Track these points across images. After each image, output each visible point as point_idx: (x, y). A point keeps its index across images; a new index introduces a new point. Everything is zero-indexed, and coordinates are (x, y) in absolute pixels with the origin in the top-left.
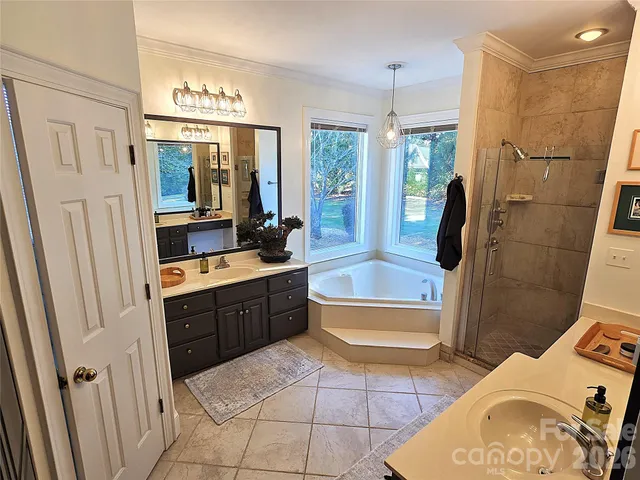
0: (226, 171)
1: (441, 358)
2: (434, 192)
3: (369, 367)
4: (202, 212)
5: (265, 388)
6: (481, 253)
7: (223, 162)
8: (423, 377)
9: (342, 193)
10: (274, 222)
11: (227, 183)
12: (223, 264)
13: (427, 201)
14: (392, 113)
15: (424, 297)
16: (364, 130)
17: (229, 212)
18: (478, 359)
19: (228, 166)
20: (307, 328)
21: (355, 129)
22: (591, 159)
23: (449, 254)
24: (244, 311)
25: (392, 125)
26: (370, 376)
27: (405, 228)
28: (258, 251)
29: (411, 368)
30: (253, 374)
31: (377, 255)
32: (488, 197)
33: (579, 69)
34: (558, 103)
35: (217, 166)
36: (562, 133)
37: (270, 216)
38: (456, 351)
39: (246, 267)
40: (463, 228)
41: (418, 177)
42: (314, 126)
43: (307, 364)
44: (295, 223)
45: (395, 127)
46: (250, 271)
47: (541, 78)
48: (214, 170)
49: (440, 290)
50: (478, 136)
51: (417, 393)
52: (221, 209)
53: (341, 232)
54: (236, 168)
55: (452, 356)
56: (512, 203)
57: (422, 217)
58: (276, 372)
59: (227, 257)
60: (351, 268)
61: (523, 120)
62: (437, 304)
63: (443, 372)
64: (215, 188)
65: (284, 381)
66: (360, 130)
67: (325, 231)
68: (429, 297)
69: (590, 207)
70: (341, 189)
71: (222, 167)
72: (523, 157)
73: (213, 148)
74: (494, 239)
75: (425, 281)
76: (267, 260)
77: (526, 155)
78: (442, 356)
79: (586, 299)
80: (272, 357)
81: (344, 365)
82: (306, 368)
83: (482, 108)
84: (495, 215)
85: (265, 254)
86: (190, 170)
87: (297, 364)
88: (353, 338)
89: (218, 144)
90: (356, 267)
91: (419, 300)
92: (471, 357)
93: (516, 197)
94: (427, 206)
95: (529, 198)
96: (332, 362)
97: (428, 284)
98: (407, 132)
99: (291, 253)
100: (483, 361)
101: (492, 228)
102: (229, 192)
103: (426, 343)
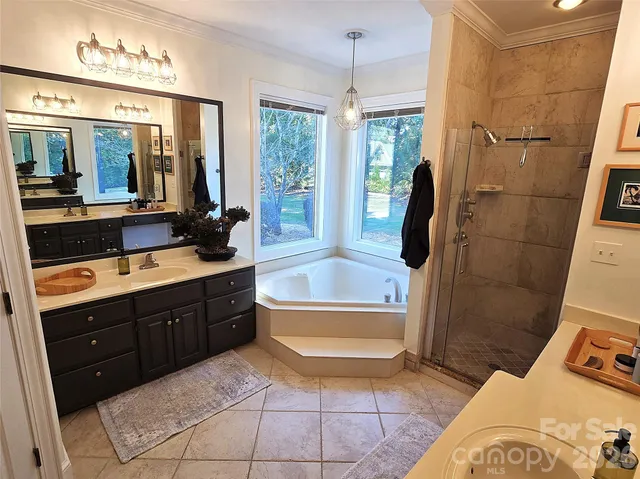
0: (169, 158)
1: (406, 367)
2: (398, 188)
3: (325, 381)
4: (141, 203)
5: (194, 412)
6: (450, 248)
7: (167, 148)
8: (386, 391)
9: (306, 188)
10: (216, 214)
11: (170, 171)
12: (149, 264)
13: (391, 198)
14: (352, 90)
15: (387, 298)
16: (322, 113)
17: (174, 204)
18: (447, 368)
19: (171, 152)
20: (255, 337)
21: (311, 111)
22: (565, 145)
23: (415, 250)
24: (173, 320)
25: (351, 104)
26: (325, 393)
27: (367, 225)
28: (195, 247)
29: (373, 380)
30: (184, 395)
31: (338, 252)
32: (458, 186)
33: (554, 46)
34: (530, 84)
35: (159, 153)
36: (535, 116)
37: (213, 207)
38: (423, 359)
39: (180, 267)
40: (431, 220)
41: (382, 175)
42: (264, 103)
43: (252, 381)
44: (240, 215)
45: (355, 106)
46: (184, 271)
47: (513, 55)
48: (156, 157)
49: (405, 291)
50: (447, 114)
51: (379, 413)
52: (164, 200)
53: (302, 228)
54: (181, 154)
55: (418, 365)
56: (482, 194)
57: (386, 214)
58: (212, 391)
59: (155, 254)
60: (308, 266)
61: (494, 102)
62: (402, 307)
63: (409, 384)
64: (158, 177)
65: (219, 404)
66: (319, 112)
67: (285, 227)
68: (393, 299)
69: (563, 198)
70: (304, 184)
71: (165, 153)
72: (494, 141)
73: (155, 131)
74: (463, 233)
75: (388, 280)
76: (206, 258)
77: (498, 139)
78: (408, 365)
79: (569, 301)
80: (211, 372)
81: (296, 381)
82: (250, 386)
83: (452, 82)
84: (464, 207)
85: (203, 250)
86: (130, 156)
87: (239, 381)
88: (307, 348)
89: (160, 126)
90: (313, 265)
91: (383, 301)
92: (439, 365)
93: (486, 187)
94: (391, 202)
95: (499, 188)
96: (282, 378)
97: (392, 283)
98: (369, 115)
99: (235, 250)
100: (453, 370)
101: (461, 220)
102: (173, 182)
103: (388, 351)
